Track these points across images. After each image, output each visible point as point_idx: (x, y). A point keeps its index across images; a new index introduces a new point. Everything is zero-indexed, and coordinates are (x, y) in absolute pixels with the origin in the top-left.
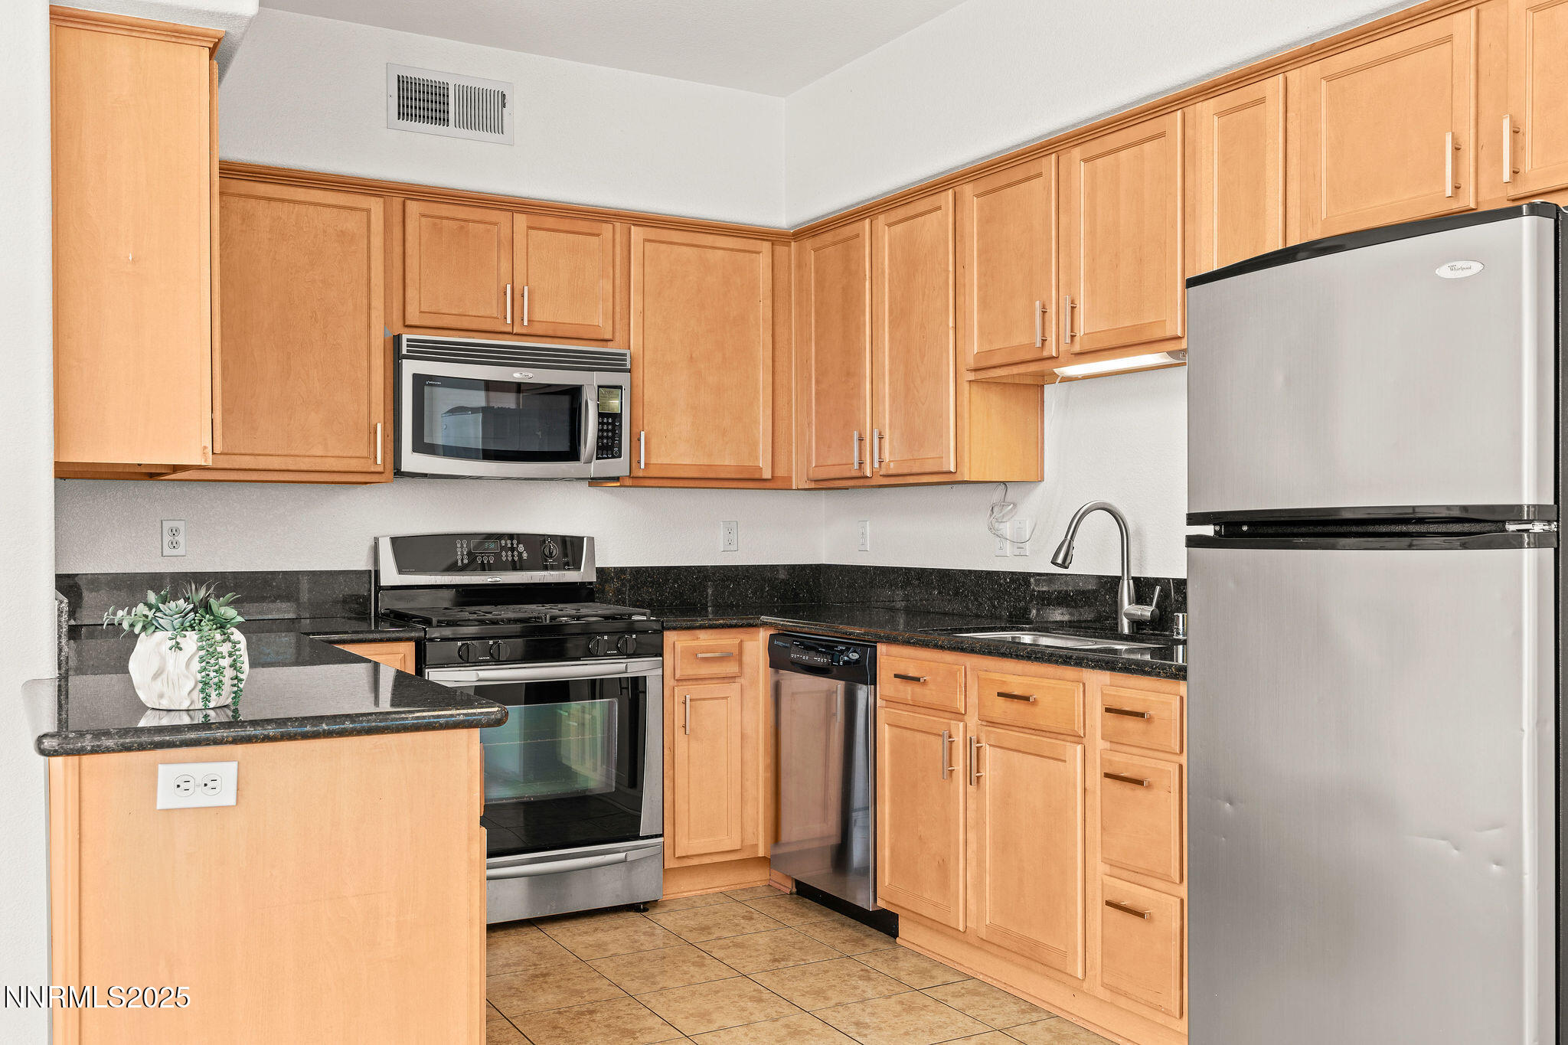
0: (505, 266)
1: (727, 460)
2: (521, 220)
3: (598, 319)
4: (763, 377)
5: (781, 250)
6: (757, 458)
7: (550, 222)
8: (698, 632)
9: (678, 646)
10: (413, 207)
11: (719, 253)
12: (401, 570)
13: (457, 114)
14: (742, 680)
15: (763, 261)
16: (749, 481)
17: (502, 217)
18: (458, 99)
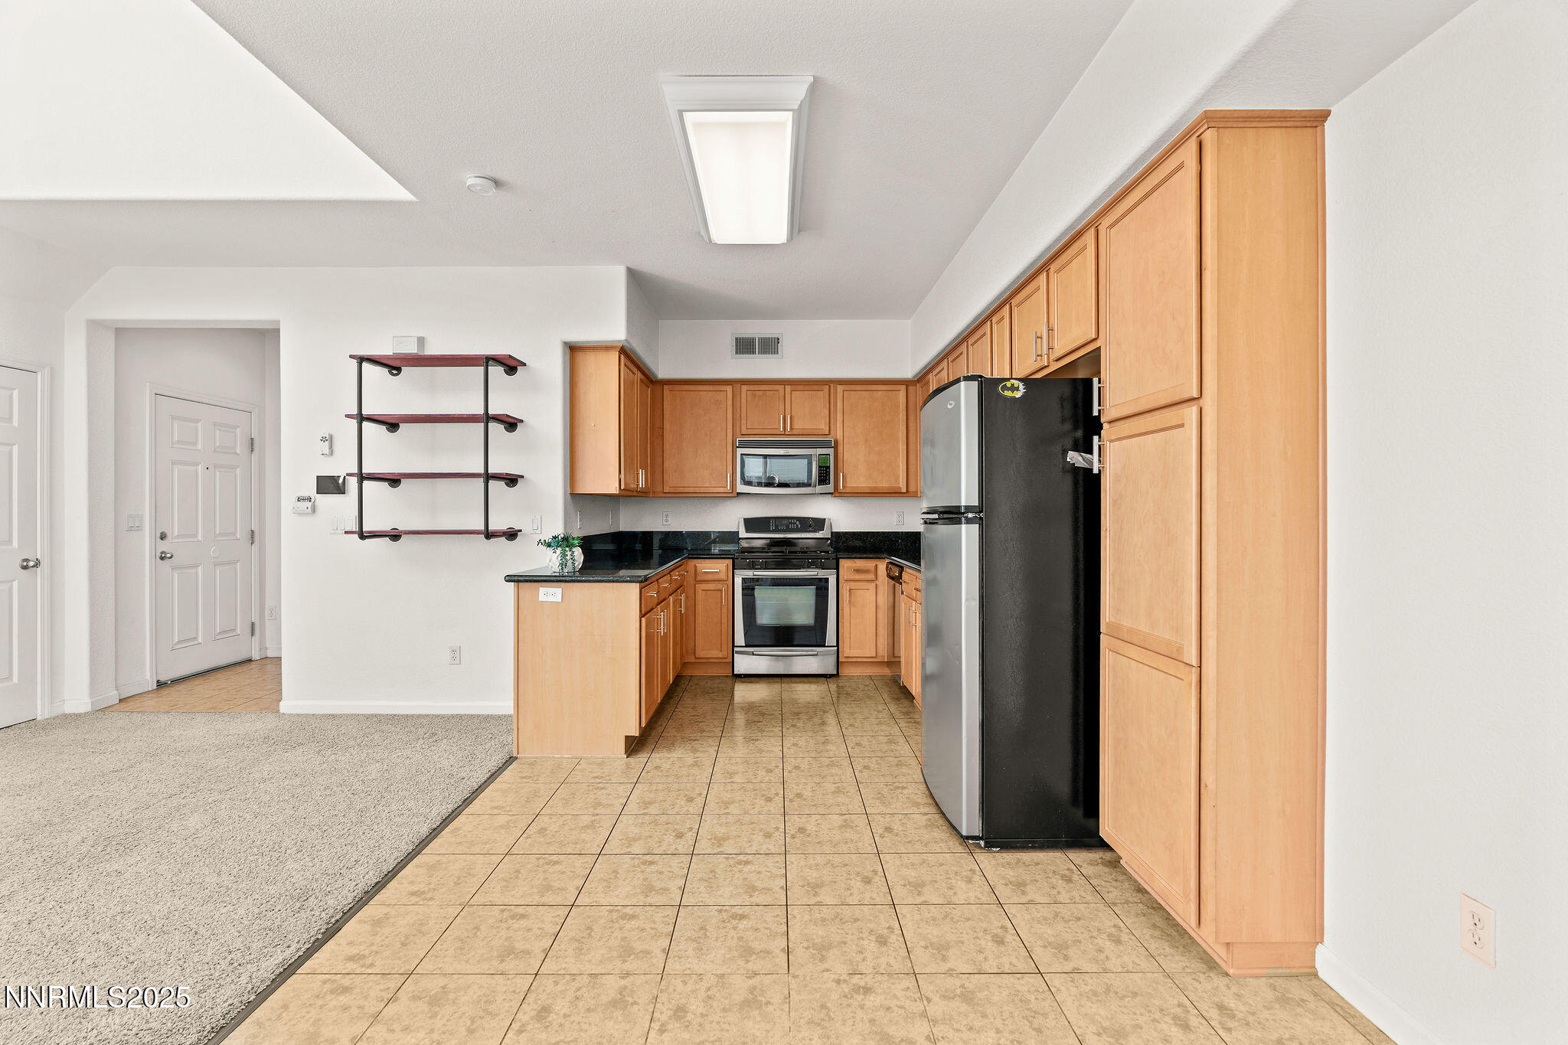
0: (782, 407)
1: (884, 484)
2: (788, 388)
3: (823, 426)
4: (902, 447)
5: (911, 389)
6: (899, 483)
7: (800, 388)
8: (856, 560)
9: (845, 565)
10: (744, 388)
11: (880, 392)
12: (748, 530)
13: (759, 348)
14: (877, 582)
15: (902, 395)
16: (894, 493)
17: (780, 388)
18: (759, 342)
